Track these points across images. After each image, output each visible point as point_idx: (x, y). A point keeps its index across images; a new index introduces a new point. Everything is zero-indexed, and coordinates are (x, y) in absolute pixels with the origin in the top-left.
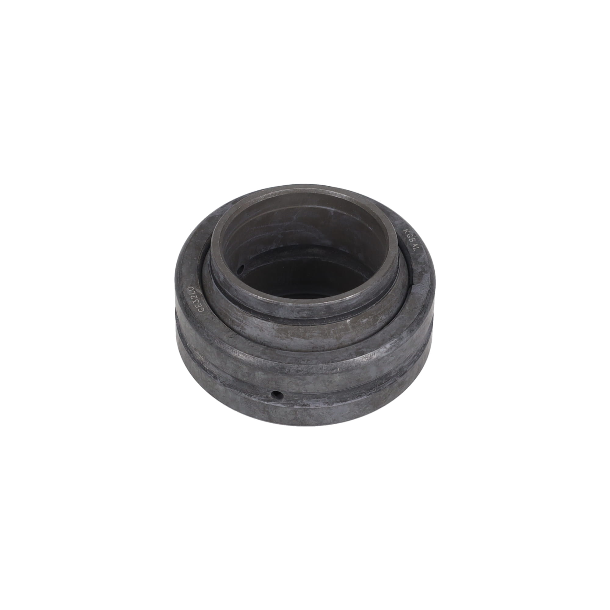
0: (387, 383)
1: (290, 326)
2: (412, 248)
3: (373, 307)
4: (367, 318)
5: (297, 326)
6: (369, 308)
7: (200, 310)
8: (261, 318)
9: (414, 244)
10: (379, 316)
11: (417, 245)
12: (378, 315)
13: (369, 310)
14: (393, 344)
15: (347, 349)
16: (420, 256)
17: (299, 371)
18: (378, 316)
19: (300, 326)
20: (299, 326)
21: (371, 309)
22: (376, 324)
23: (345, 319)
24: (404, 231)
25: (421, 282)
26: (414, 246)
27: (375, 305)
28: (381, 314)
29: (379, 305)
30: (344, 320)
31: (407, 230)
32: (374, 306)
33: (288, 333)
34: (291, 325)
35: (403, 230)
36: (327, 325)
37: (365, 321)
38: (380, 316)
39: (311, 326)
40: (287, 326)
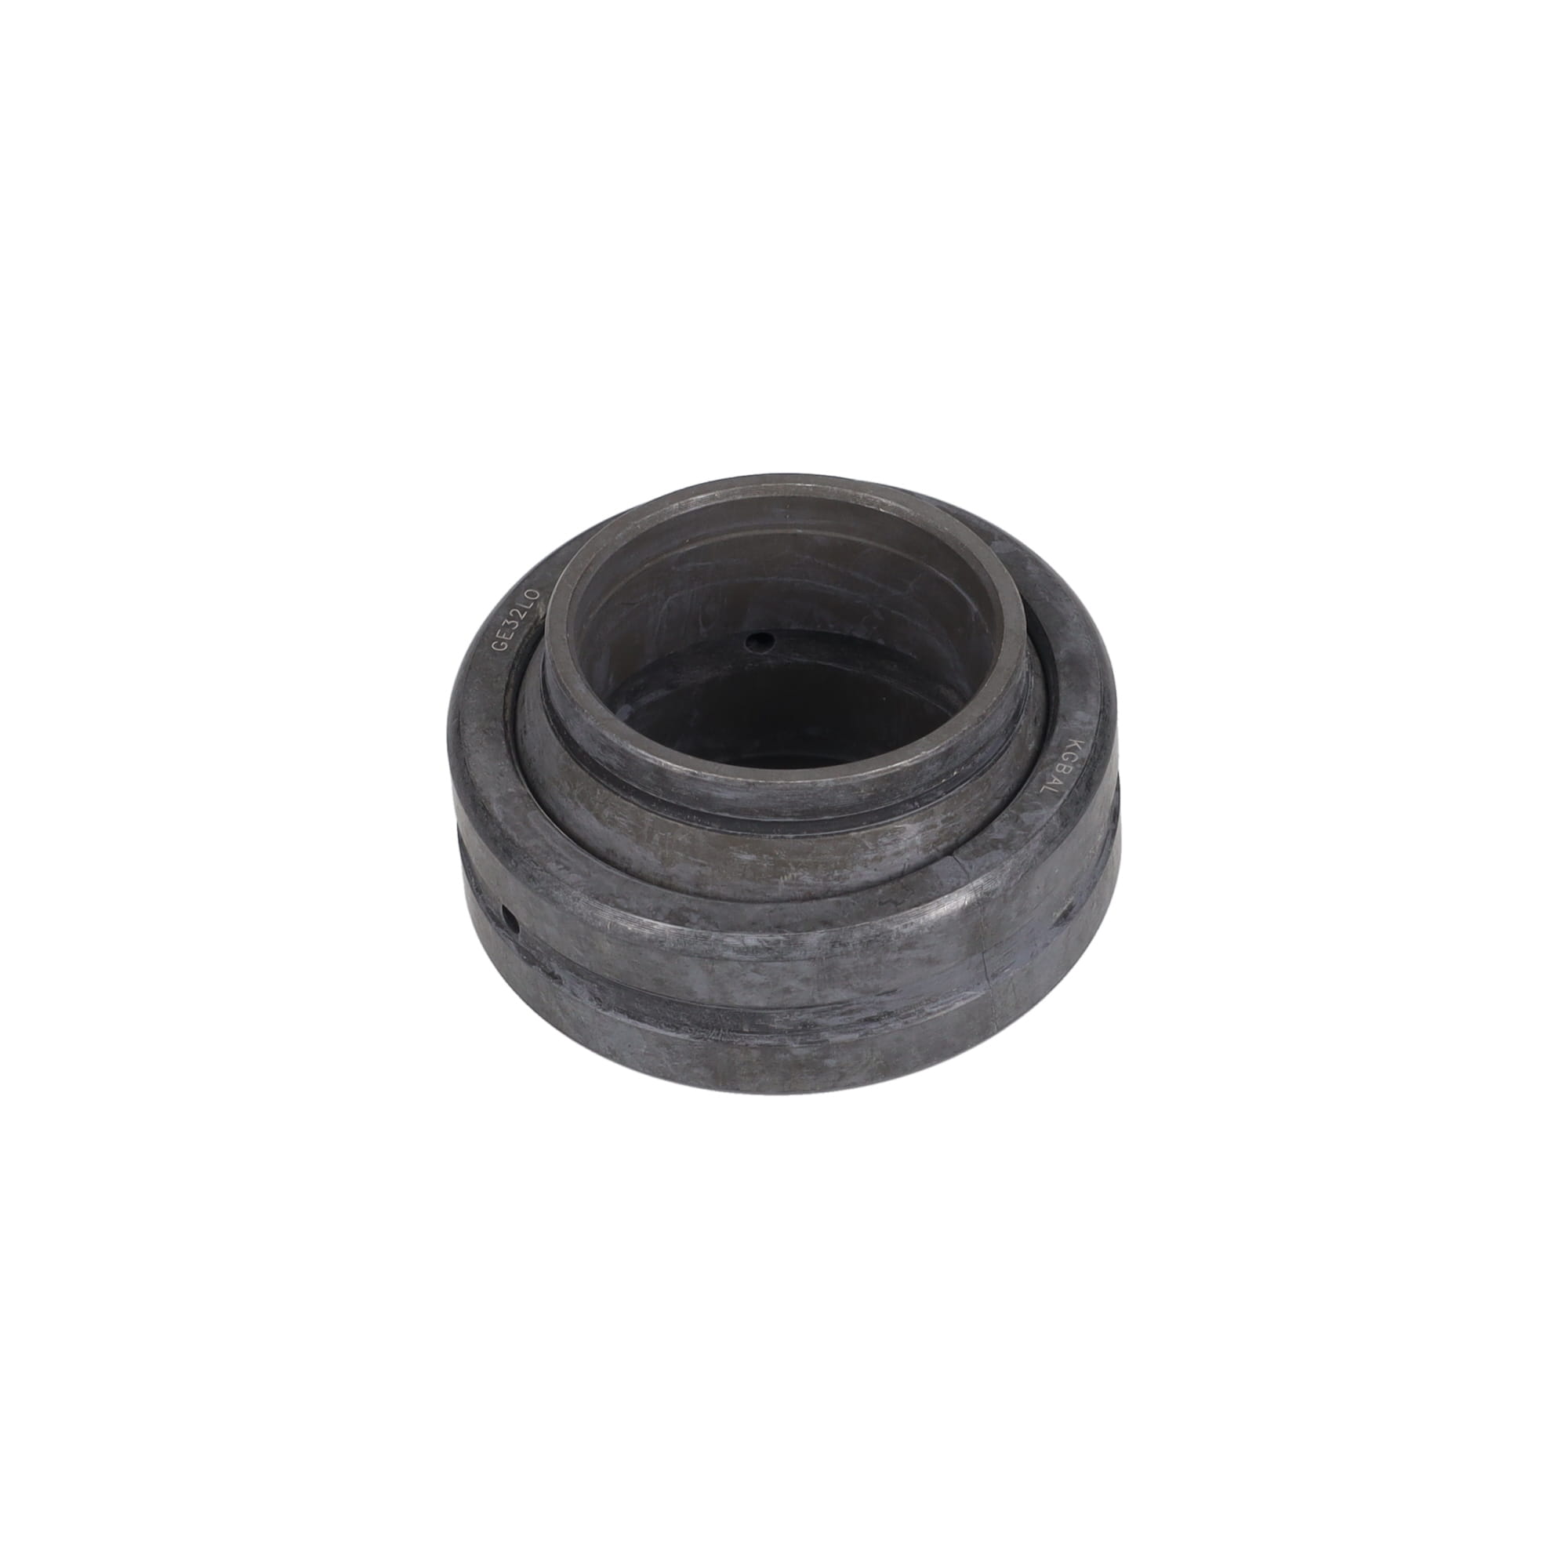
0: (758, 1038)
1: (584, 772)
2: (1043, 782)
3: (785, 838)
4: (754, 853)
5: (596, 780)
6: (772, 836)
7: (497, 646)
8: (552, 724)
9: (1056, 779)
10: (793, 868)
11: (1061, 783)
12: (790, 864)
13: (767, 839)
14: (765, 944)
15: (664, 895)
16: (1036, 809)
17: (531, 880)
18: (789, 867)
19: (602, 783)
20: (599, 781)
21: (776, 841)
22: (777, 883)
23: (701, 826)
24: (1071, 740)
25: (971, 859)
26: (1053, 783)
27: (794, 838)
28: (802, 867)
29: (804, 842)
30: (695, 826)
31: (1079, 743)
32: (789, 838)
33: (575, 788)
34: (587, 771)
35: (1070, 737)
36: (653, 815)
37: (747, 857)
38: (796, 871)
39: (622, 797)
40: (580, 769)
